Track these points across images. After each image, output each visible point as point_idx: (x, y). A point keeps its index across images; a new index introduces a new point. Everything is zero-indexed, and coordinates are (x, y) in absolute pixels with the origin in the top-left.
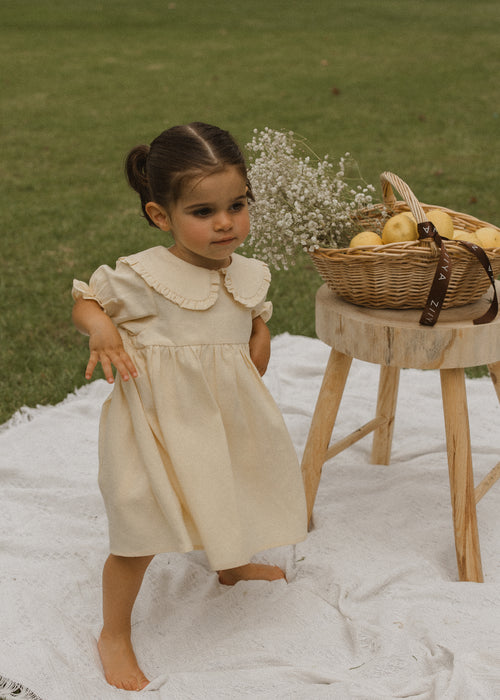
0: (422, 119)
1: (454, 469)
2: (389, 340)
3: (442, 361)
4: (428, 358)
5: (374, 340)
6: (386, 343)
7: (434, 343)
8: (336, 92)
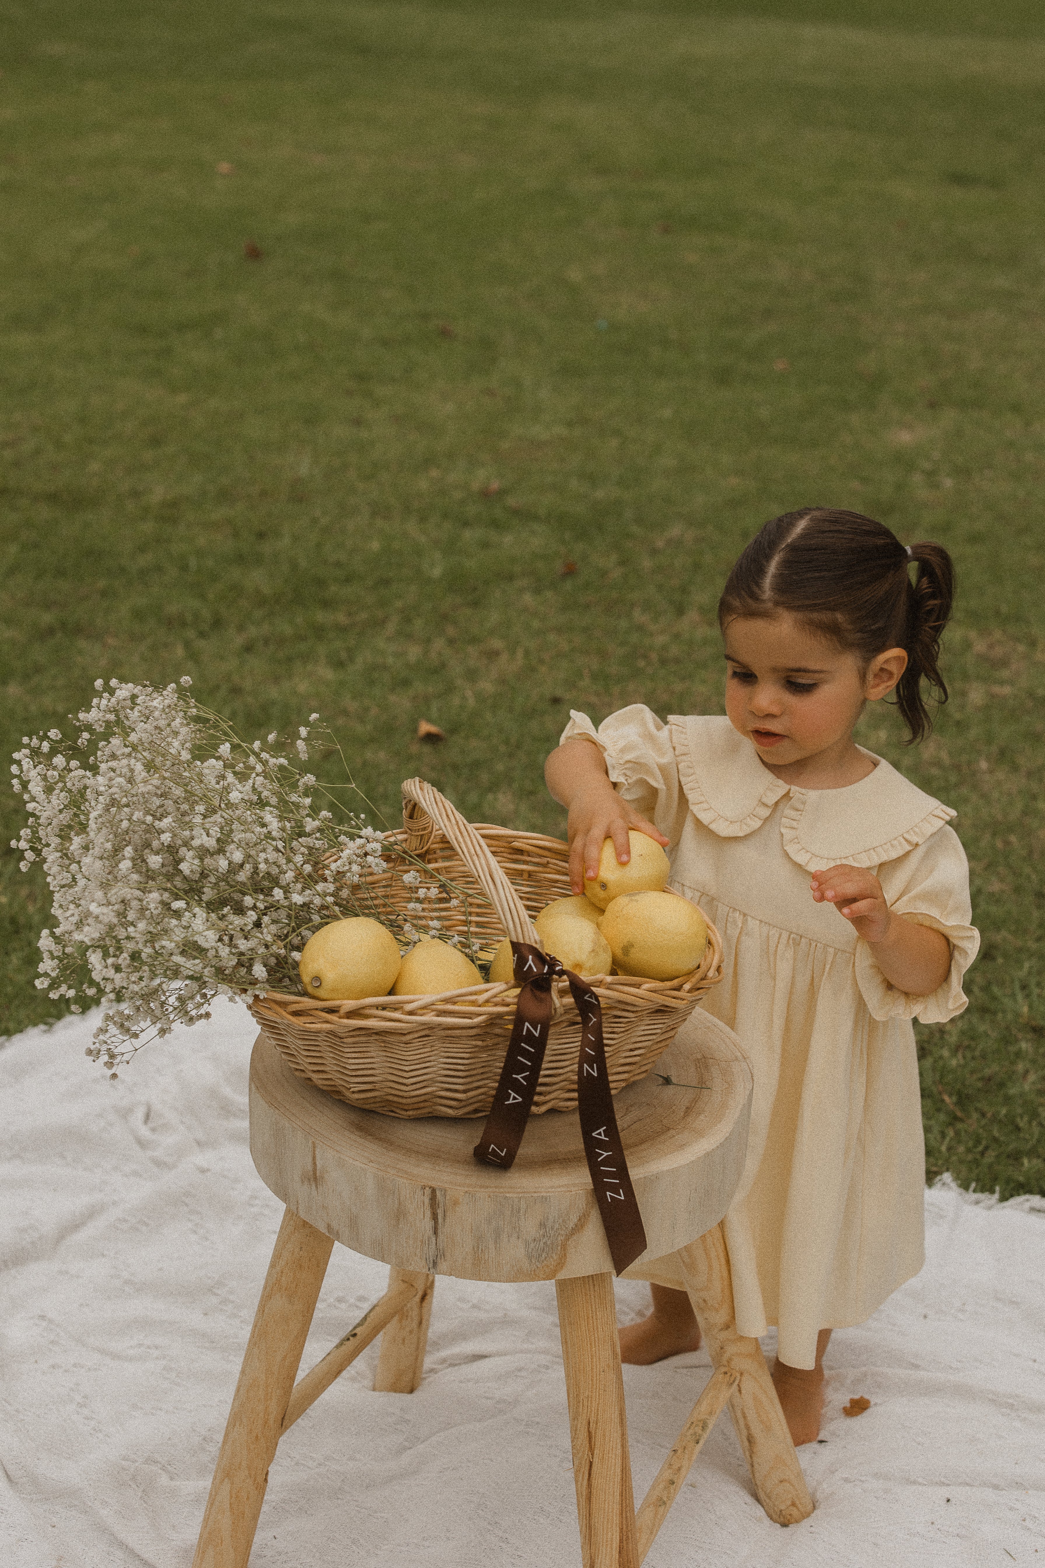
0: (445, 333)
1: (589, 1499)
2: (435, 1217)
3: (561, 1264)
4: (530, 1257)
5: (399, 1215)
6: (428, 1224)
7: (542, 1225)
8: (254, 254)
